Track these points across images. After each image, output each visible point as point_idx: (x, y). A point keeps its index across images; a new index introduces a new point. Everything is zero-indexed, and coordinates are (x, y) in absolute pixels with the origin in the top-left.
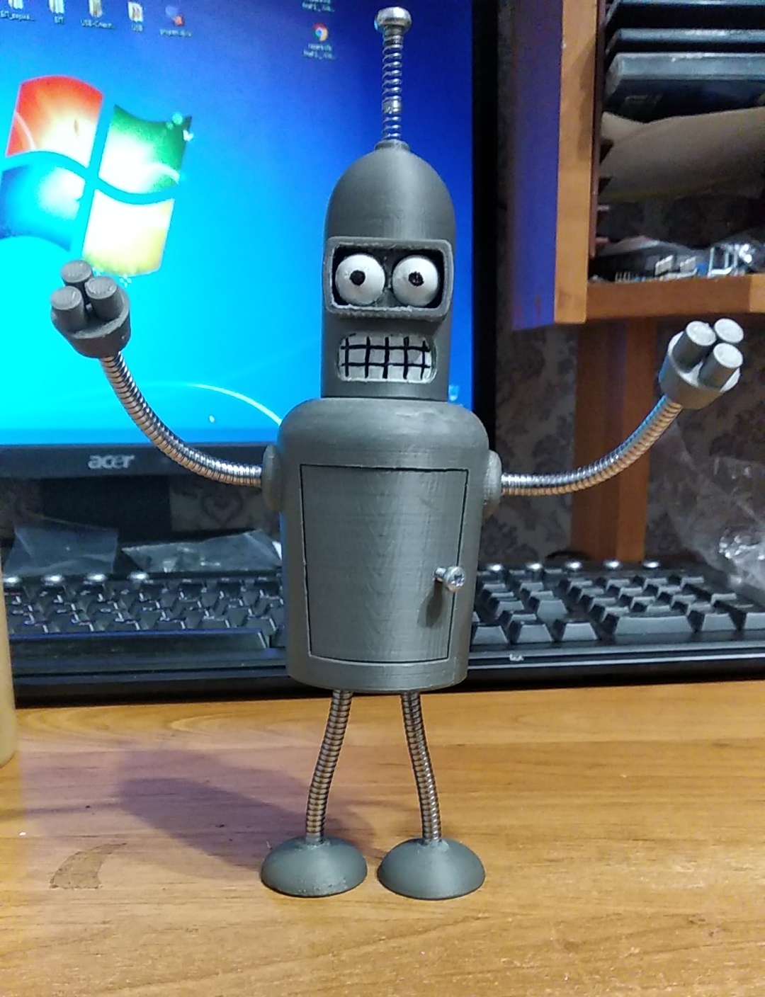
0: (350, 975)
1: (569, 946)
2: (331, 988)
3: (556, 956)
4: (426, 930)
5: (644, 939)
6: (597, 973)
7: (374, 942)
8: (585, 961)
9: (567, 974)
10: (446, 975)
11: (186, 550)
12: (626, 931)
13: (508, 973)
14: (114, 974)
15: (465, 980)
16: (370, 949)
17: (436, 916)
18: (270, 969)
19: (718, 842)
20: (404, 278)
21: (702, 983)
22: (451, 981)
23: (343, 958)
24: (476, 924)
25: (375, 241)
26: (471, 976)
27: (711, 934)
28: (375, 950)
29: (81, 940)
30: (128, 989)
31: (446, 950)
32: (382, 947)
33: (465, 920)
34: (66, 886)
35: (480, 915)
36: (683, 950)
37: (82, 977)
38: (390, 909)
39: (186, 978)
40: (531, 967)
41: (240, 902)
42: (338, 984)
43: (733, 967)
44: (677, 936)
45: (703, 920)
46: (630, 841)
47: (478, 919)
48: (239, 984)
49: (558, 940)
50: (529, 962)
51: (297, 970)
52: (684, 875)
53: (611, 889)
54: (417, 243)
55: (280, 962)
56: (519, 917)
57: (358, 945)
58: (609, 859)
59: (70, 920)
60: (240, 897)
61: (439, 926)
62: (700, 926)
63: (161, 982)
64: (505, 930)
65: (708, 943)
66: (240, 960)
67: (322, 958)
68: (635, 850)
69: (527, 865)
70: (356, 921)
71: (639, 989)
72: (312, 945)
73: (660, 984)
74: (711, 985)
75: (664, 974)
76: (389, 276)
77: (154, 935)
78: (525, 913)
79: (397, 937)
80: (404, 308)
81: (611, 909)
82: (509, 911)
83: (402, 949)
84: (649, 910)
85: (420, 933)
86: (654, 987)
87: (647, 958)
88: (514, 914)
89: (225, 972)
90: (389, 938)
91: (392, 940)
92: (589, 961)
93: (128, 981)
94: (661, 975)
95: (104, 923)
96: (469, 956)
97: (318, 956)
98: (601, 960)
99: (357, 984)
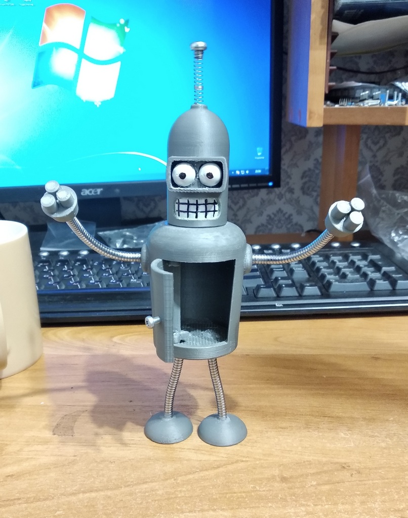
0: (181, 491)
1: (284, 479)
2: (172, 498)
3: (276, 485)
4: (218, 467)
5: (319, 477)
6: (294, 496)
7: (194, 473)
8: (290, 488)
9: (280, 495)
10: (224, 493)
11: (128, 234)
12: (311, 471)
13: (253, 494)
14: (76, 486)
15: (233, 496)
16: (191, 476)
17: (223, 459)
18: (145, 486)
19: (365, 419)
20: (204, 175)
21: (343, 504)
22: (225, 497)
23: (179, 481)
24: (241, 465)
25: (191, 158)
26: (235, 495)
27: (352, 474)
28: (193, 477)
29: (64, 465)
30: (81, 494)
31: (226, 479)
32: (196, 476)
33: (237, 461)
34: (59, 434)
35: (244, 459)
36: (336, 484)
37: (63, 486)
38: (203, 453)
39: (108, 489)
40: (264, 491)
41: (135, 447)
42: (175, 496)
43: (359, 495)
44: (335, 475)
45: (349, 466)
46: (321, 418)
47: (243, 461)
48: (131, 494)
49: (278, 475)
50: (263, 488)
51: (157, 487)
52: (344, 438)
53: (308, 446)
54: (210, 159)
55: (150, 482)
56: (262, 461)
57: (186, 474)
58: (310, 428)
59: (59, 454)
60: (135, 444)
61: (225, 465)
62: (348, 470)
63: (96, 491)
64: (254, 468)
65: (349, 480)
66: (132, 480)
67: (169, 481)
68: (323, 423)
69: (270, 430)
70: (187, 460)
71: (313, 505)
72: (165, 474)
73: (323, 503)
74: (347, 505)
75: (326, 497)
76: (197, 173)
77: (95, 464)
78: (265, 459)
79: (204, 470)
80: (204, 189)
81: (306, 458)
82: (258, 457)
83: (206, 478)
84: (324, 460)
85: (214, 468)
86: (320, 505)
87: (319, 488)
88: (260, 459)
89: (125, 487)
90: (201, 471)
91: (202, 472)
92: (291, 488)
93: (82, 490)
94: (324, 498)
95: (75, 456)
96: (236, 482)
97: (167, 479)
98: (297, 488)
99: (183, 496)
